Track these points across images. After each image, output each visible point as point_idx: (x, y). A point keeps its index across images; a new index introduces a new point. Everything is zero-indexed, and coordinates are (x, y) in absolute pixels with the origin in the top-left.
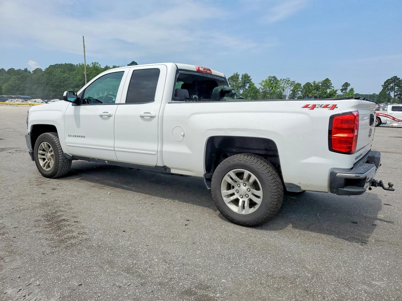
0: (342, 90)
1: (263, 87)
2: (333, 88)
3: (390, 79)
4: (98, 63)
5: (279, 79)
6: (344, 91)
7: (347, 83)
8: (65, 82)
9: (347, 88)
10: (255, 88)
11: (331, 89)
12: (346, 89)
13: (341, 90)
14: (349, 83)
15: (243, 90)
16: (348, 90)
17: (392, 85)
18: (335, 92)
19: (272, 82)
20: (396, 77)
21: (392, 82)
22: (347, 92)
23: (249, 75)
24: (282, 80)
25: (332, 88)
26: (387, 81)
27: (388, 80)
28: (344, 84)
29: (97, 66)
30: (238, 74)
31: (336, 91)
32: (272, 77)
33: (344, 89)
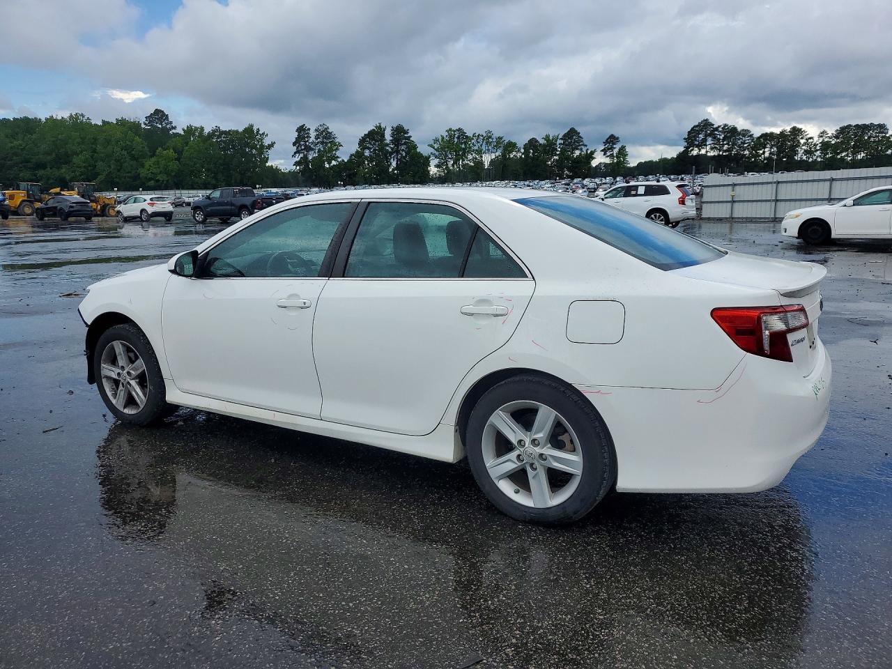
0: (605, 151)
1: (437, 153)
2: (584, 149)
3: (697, 126)
4: (83, 115)
5: (469, 134)
6: (608, 154)
7: (612, 136)
8: (15, 158)
9: (614, 146)
10: (420, 155)
11: (581, 150)
12: (612, 149)
13: (602, 151)
14: (617, 136)
15: (396, 160)
16: (615, 151)
17: (701, 136)
18: (590, 156)
19: (456, 140)
20: (707, 120)
21: (702, 131)
22: (615, 155)
23: (406, 128)
24: (477, 135)
25: (583, 147)
26: (692, 129)
27: (694, 127)
28: (608, 139)
29: (81, 122)
30: (383, 126)
31: (592, 153)
32: (454, 131)
33: (609, 149)
